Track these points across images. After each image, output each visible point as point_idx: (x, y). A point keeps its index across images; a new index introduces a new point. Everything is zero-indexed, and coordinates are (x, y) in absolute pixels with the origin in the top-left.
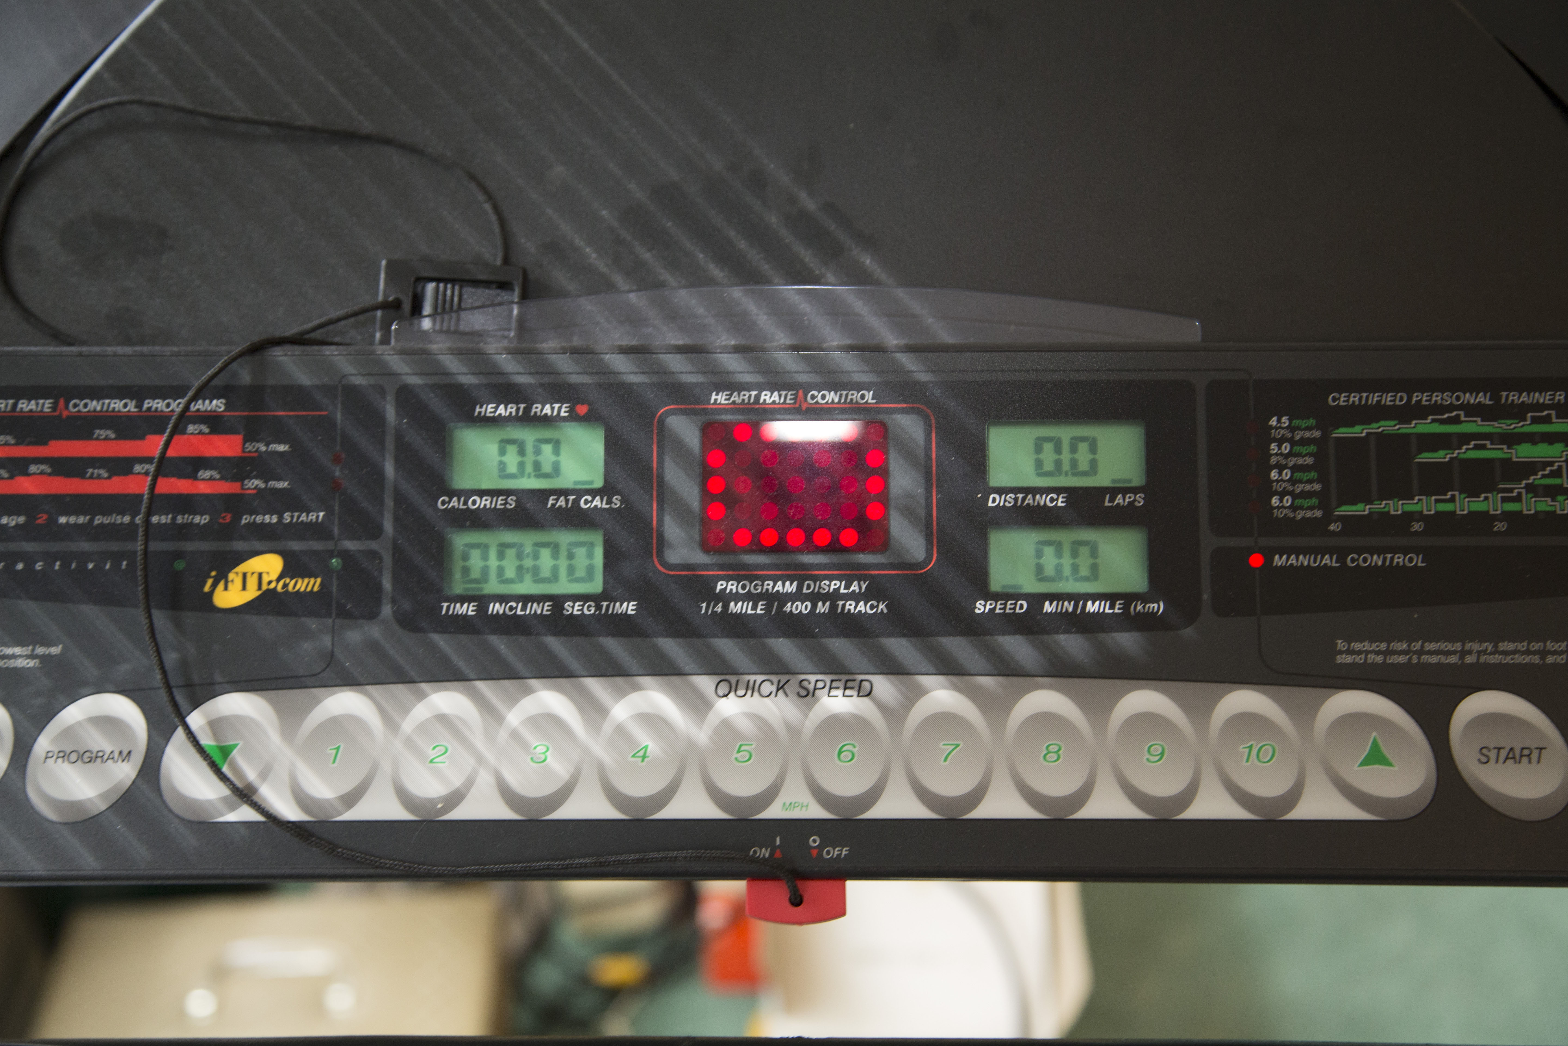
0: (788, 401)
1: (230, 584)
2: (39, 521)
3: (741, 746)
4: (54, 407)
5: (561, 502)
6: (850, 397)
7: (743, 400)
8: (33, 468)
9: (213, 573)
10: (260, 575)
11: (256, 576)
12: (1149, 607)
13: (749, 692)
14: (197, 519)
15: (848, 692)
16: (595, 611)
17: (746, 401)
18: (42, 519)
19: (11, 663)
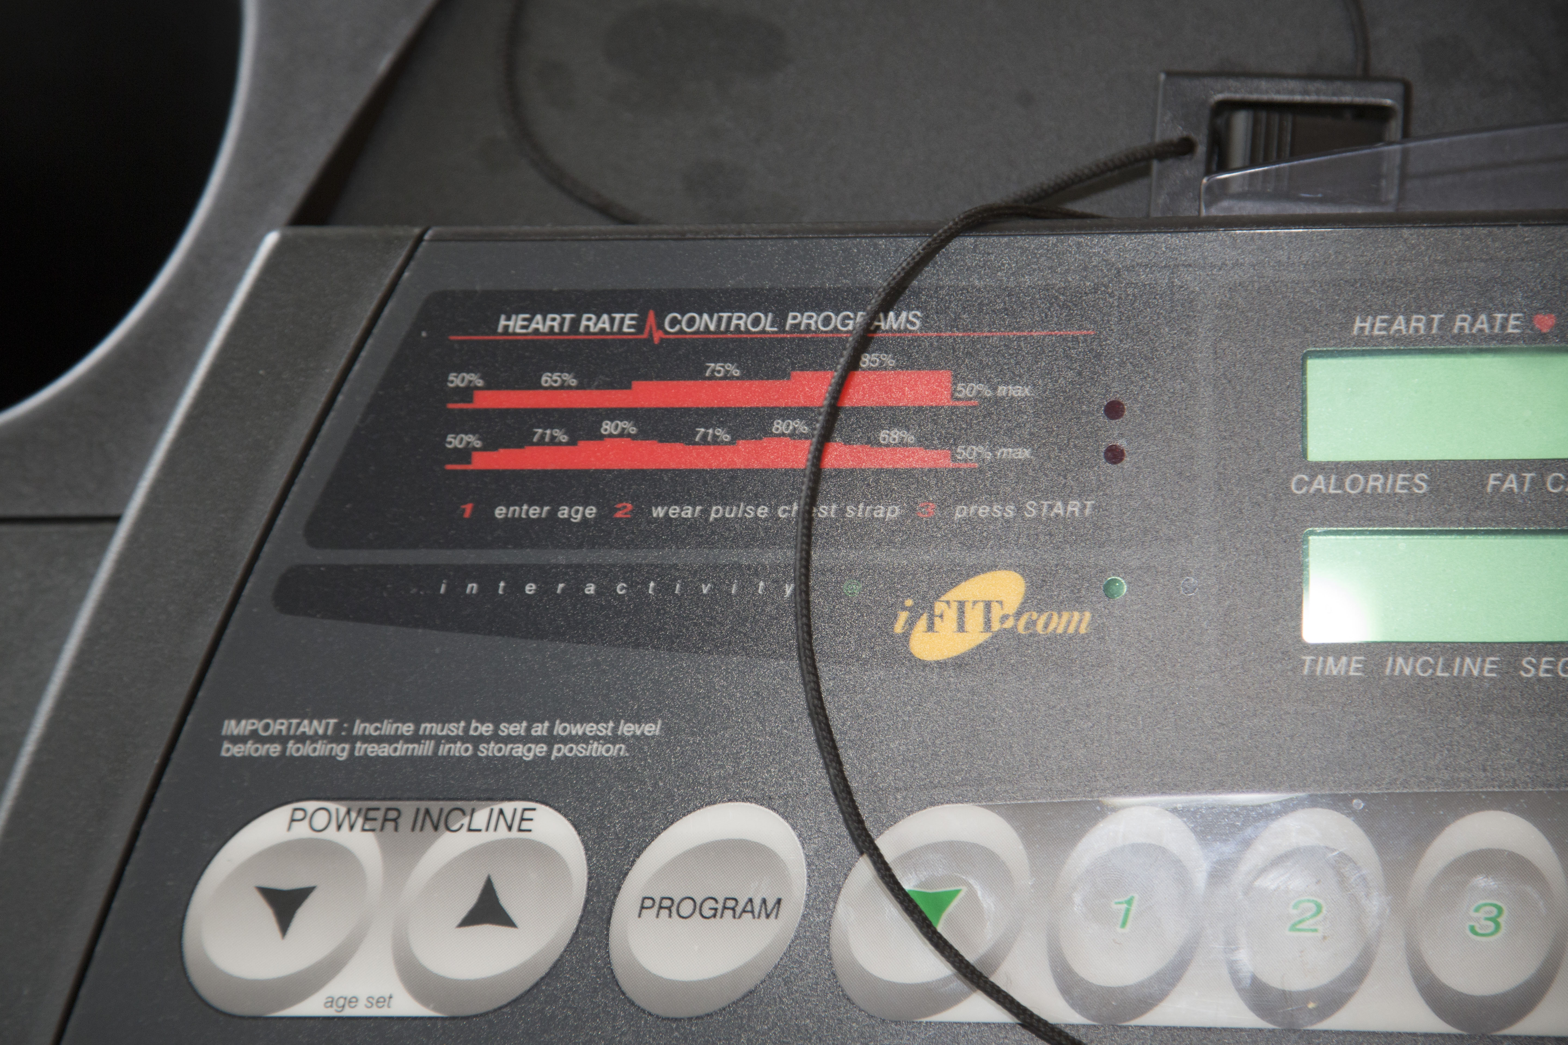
1: (937, 620)
2: (619, 515)
4: (640, 327)
5: (1511, 483)
8: (608, 427)
9: (909, 603)
10: (988, 605)
11: (981, 606)
14: (880, 512)
18: (624, 510)
19: (580, 750)
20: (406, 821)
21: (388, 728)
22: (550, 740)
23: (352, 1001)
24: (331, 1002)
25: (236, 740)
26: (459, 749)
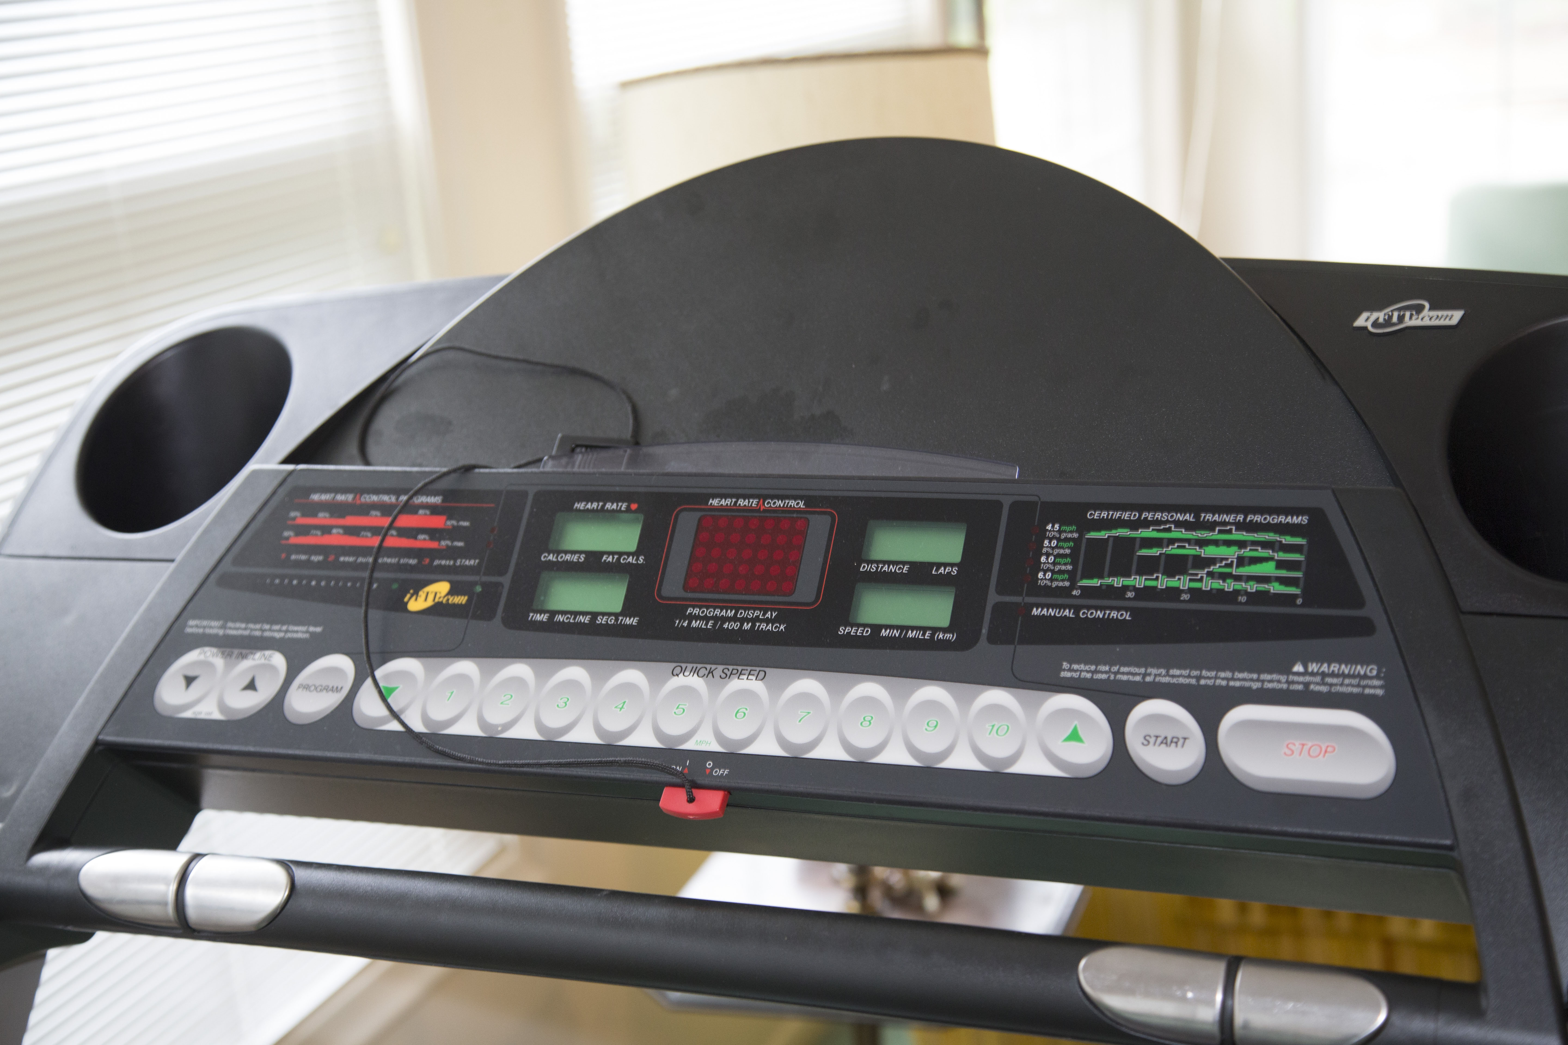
0: (753, 505)
1: (418, 598)
2: (329, 560)
3: (679, 705)
4: (354, 498)
5: (610, 559)
6: (790, 504)
7: (727, 504)
8: (333, 531)
9: (412, 591)
10: (436, 594)
11: (433, 594)
12: (947, 636)
13: (692, 674)
14: (411, 561)
15: (750, 677)
16: (614, 622)
17: (729, 505)
18: (331, 558)
19: (295, 635)
20: (234, 656)
21: (238, 625)
22: (287, 631)
23: (200, 713)
24: (194, 713)
25: (192, 627)
26: (258, 633)
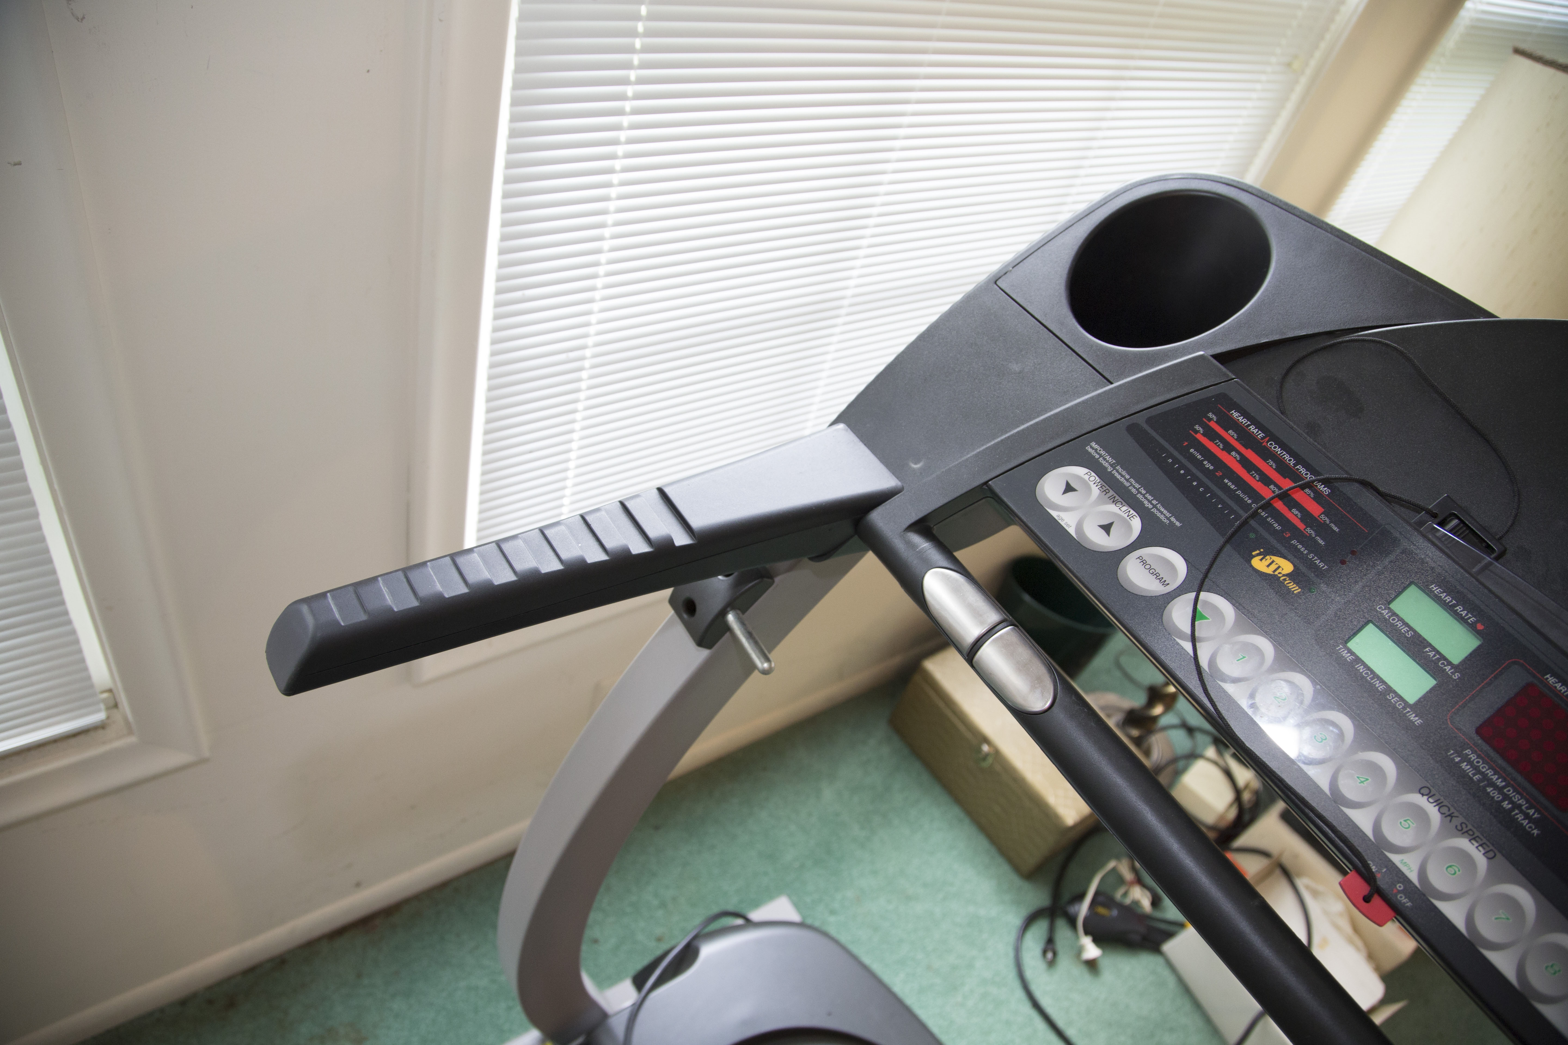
1: (1264, 560)
2: (1217, 474)
3: (1408, 820)
4: (1262, 438)
5: (1432, 654)
8: (1233, 453)
9: (1262, 550)
10: (1279, 567)
11: (1277, 566)
13: (1435, 804)
14: (1276, 525)
15: (1480, 848)
16: (1401, 708)
18: (1219, 474)
19: (1159, 514)
20: (1109, 495)
21: (1124, 473)
22: (1155, 506)
23: (1062, 520)
24: (1058, 516)
25: (1091, 447)
26: (1134, 491)
